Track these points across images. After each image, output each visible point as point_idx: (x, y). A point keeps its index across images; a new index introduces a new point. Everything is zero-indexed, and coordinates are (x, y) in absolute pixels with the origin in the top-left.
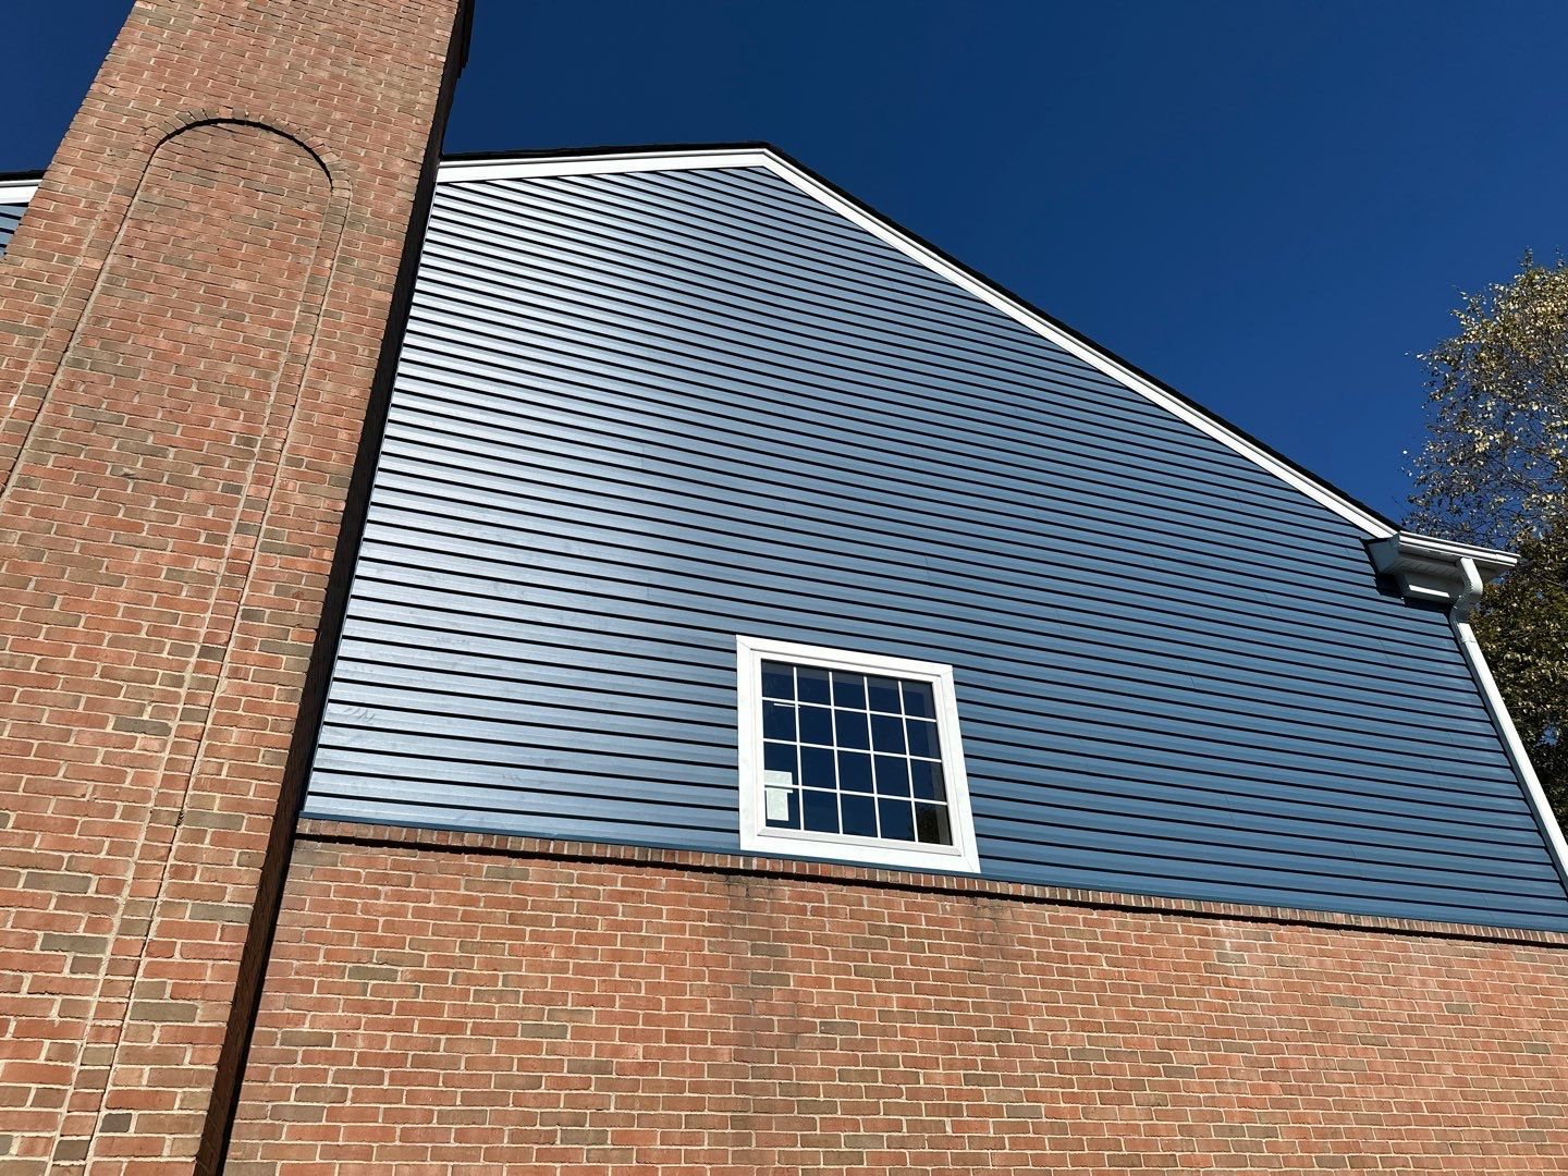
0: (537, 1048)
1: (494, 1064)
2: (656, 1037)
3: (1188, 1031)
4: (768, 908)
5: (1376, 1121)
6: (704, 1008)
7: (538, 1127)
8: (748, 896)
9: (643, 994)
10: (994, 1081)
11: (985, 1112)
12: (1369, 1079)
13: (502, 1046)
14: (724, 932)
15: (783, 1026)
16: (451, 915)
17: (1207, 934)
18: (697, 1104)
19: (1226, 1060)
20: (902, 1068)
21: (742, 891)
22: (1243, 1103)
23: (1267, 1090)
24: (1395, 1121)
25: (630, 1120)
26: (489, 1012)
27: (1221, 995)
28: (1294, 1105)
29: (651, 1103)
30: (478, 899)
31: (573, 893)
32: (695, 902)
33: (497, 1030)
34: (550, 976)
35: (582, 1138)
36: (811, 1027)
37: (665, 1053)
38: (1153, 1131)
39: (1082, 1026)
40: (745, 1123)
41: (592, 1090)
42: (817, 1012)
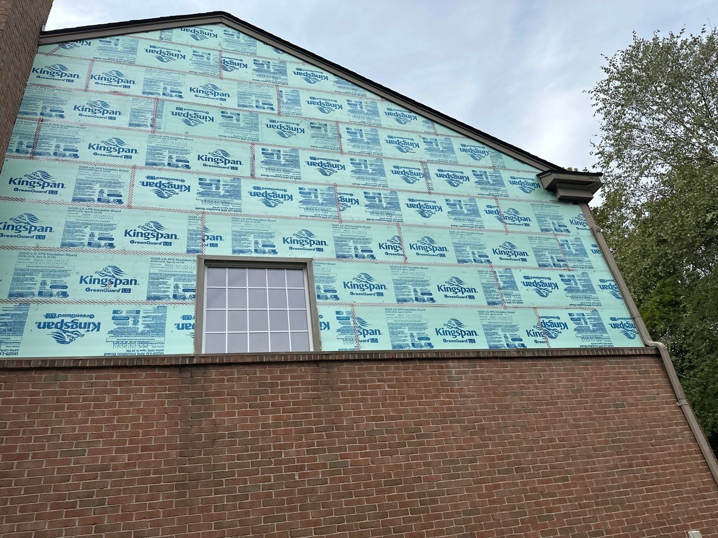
0: (68, 462)
1: (44, 472)
2: (136, 450)
3: (430, 416)
4: (203, 381)
5: (531, 449)
6: (164, 433)
7: (67, 500)
8: (191, 377)
9: (129, 429)
10: (324, 451)
11: (317, 467)
12: (528, 430)
13: (48, 463)
14: (177, 396)
15: (207, 437)
16: (24, 401)
17: (443, 368)
18: (158, 480)
19: (450, 428)
20: (272, 450)
21: (188, 375)
22: (458, 448)
23: (472, 440)
24: (541, 448)
25: (119, 492)
26: (42, 447)
27: (448, 396)
28: (487, 446)
29: (131, 482)
30: (39, 392)
31: (92, 385)
32: (161, 383)
33: (47, 455)
34: (77, 426)
35: (92, 503)
36: (223, 436)
37: (140, 456)
38: (409, 467)
39: (373, 419)
40: (184, 486)
41: (98, 479)
42: (226, 429)
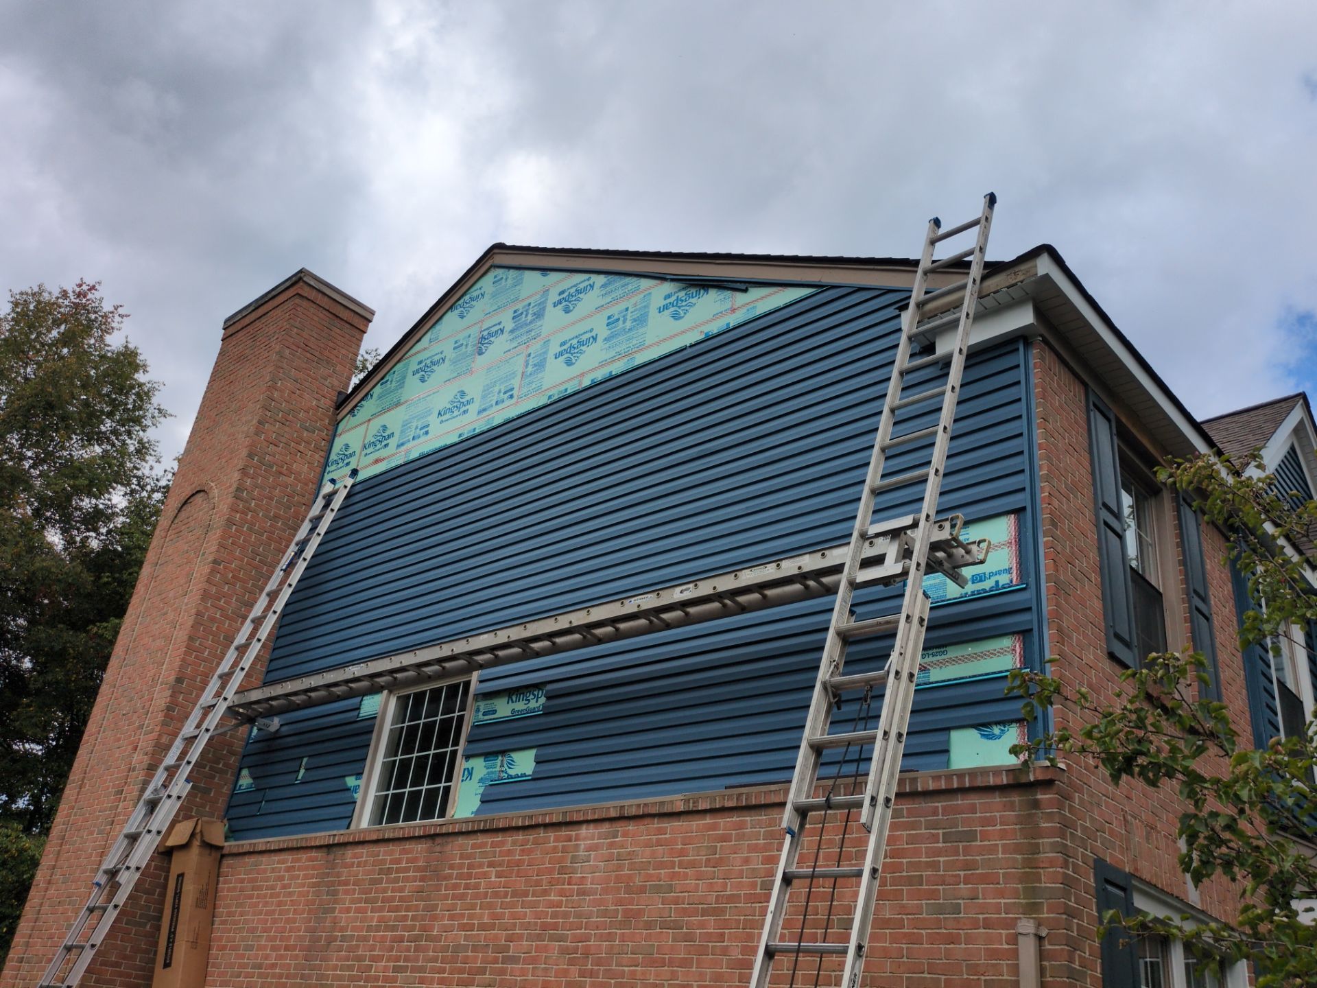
2: (281, 948)
3: (527, 926)
6: (300, 931)
10: (407, 969)
12: (653, 963)
13: (235, 958)
14: (319, 884)
15: (326, 939)
16: (236, 889)
17: (570, 840)
19: (546, 949)
26: (235, 939)
27: (562, 893)
30: (245, 879)
32: (313, 868)
33: (236, 948)
34: (256, 918)
36: (337, 939)
37: (282, 956)
42: (341, 929)
